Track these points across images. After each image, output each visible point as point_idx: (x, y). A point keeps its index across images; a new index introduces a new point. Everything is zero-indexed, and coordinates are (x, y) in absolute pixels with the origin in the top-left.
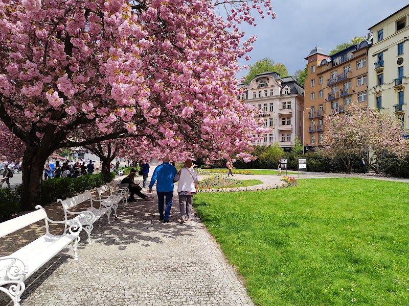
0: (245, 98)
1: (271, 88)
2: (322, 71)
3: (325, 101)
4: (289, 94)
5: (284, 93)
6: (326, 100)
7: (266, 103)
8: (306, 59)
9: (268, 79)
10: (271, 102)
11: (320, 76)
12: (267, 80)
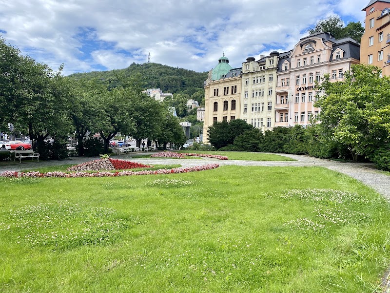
0: (288, 68)
1: (318, 54)
2: (383, 24)
3: (384, 65)
4: (342, 59)
5: (334, 58)
6: (385, 63)
7: (311, 72)
8: (364, 10)
9: (315, 42)
10: (318, 71)
11: (380, 31)
12: (313, 44)
